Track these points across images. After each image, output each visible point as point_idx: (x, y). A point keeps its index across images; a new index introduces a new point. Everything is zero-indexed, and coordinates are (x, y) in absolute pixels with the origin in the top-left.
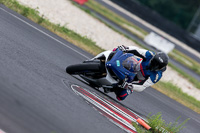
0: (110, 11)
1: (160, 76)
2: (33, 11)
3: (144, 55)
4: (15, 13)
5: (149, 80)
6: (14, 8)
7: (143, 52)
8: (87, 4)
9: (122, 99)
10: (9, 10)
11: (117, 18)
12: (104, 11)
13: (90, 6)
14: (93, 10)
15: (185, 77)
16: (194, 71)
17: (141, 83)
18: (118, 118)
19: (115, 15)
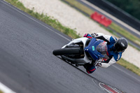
0: (126, 32)
1: (121, 56)
2: (72, 31)
3: (109, 40)
4: (59, 32)
5: (113, 59)
6: (58, 29)
8: (110, 26)
9: (91, 72)
10: (55, 30)
11: (131, 37)
12: (123, 31)
13: (113, 28)
14: (115, 31)
17: (107, 62)
19: (130, 34)
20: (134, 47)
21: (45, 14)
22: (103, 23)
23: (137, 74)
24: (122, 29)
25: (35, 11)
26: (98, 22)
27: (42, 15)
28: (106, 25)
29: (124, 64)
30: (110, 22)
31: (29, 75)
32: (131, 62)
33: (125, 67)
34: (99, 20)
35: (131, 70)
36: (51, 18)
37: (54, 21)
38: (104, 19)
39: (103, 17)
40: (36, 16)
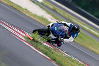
5: (71, 37)
7: (69, 24)
9: (59, 46)
15: (50, 13)
16: (54, 10)
18: (17, 34)
33: (12, 7)
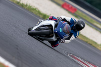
0: (88, 17)
4: (39, 17)
6: (38, 15)
8: (76, 13)
10: (36, 15)
11: (91, 20)
14: (79, 16)
20: (93, 28)
21: (28, 5)
22: (70, 10)
23: (95, 47)
24: (84, 15)
25: (21, 2)
26: (67, 10)
27: (26, 5)
28: (73, 12)
29: (86, 40)
30: (75, 9)
31: (17, 48)
32: (91, 38)
33: (87, 42)
34: (67, 8)
35: (91, 45)
36: (33, 7)
37: (35, 9)
38: (71, 7)
39: (70, 6)
40: (22, 5)
